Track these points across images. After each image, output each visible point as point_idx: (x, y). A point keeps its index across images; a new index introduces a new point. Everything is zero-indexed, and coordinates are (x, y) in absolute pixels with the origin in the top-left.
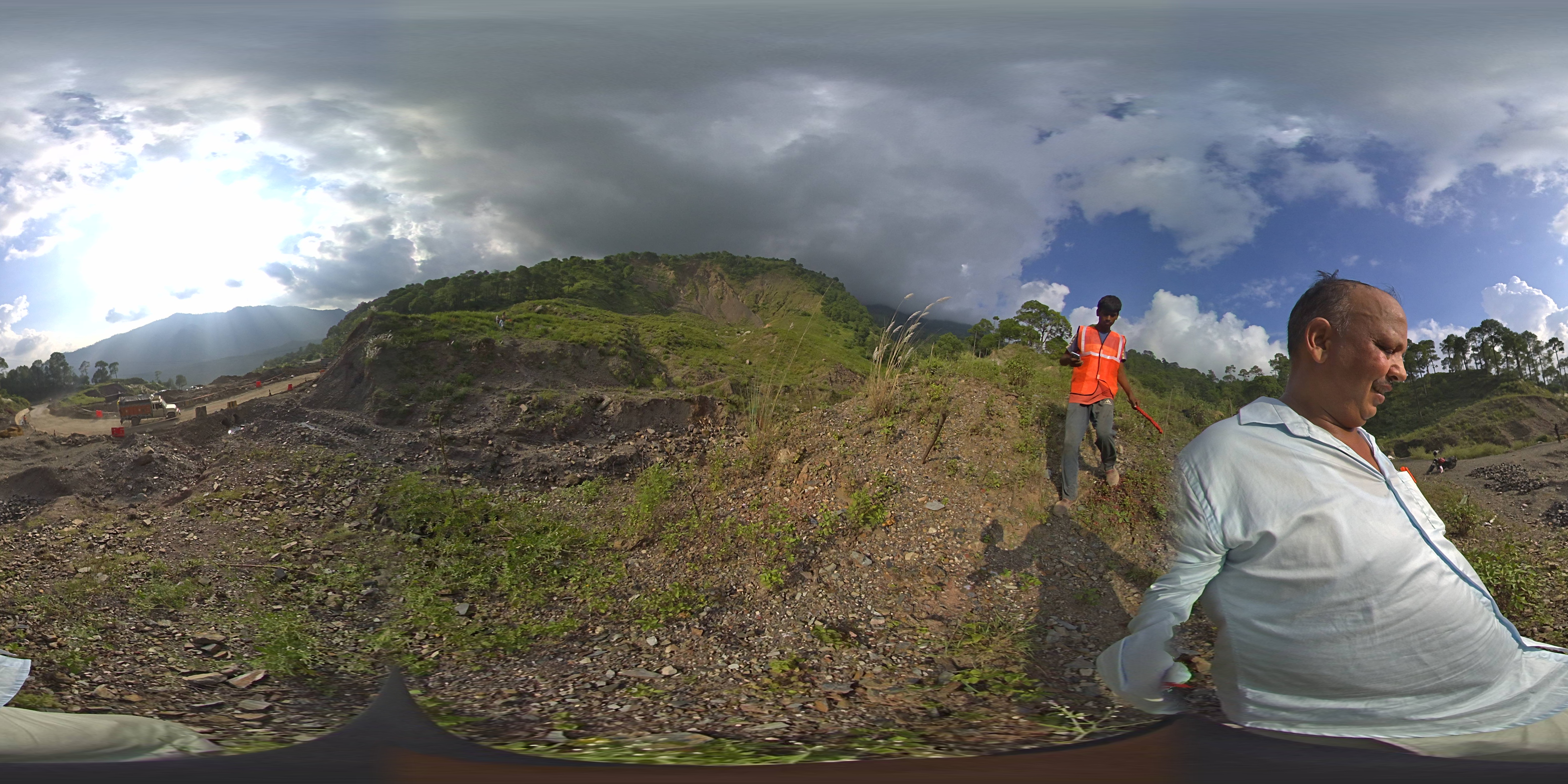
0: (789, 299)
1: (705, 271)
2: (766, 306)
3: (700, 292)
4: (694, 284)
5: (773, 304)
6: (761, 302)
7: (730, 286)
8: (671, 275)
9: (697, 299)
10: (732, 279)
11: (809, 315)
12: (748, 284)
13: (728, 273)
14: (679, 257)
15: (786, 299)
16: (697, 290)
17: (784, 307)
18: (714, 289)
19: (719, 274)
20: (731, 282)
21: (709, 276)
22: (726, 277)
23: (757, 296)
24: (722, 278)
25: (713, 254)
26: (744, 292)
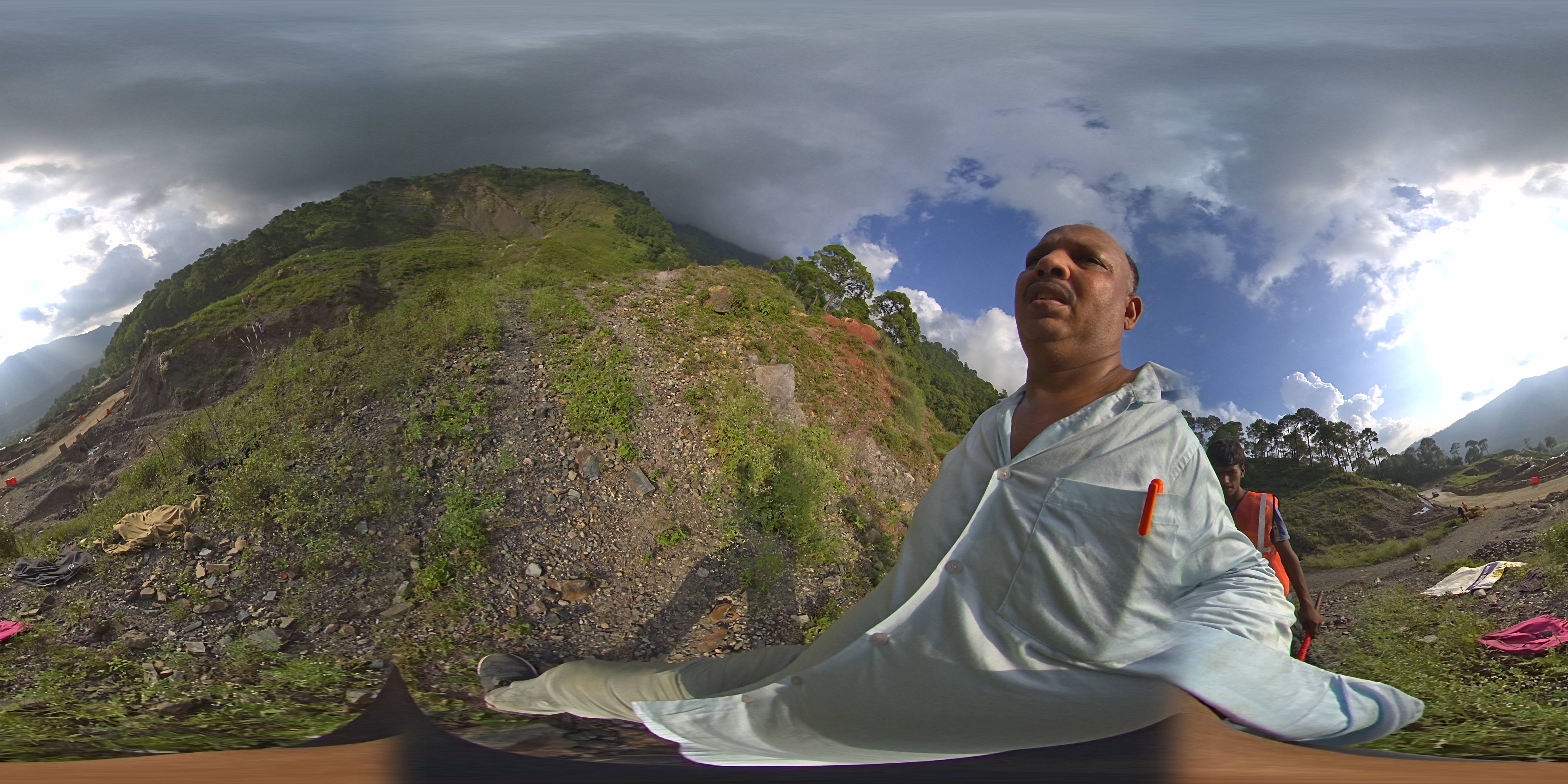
0: (577, 209)
1: (469, 186)
2: (548, 217)
3: (466, 208)
4: (457, 200)
5: (556, 215)
6: (542, 213)
7: (503, 199)
8: (427, 196)
9: (463, 215)
10: (505, 191)
11: (598, 227)
12: (524, 195)
13: (499, 185)
14: (434, 176)
15: (573, 209)
16: (461, 206)
17: (570, 217)
18: (484, 203)
19: (488, 188)
20: (504, 195)
21: (475, 191)
22: (498, 189)
23: (537, 207)
24: (492, 190)
25: (477, 169)
26: (520, 203)
